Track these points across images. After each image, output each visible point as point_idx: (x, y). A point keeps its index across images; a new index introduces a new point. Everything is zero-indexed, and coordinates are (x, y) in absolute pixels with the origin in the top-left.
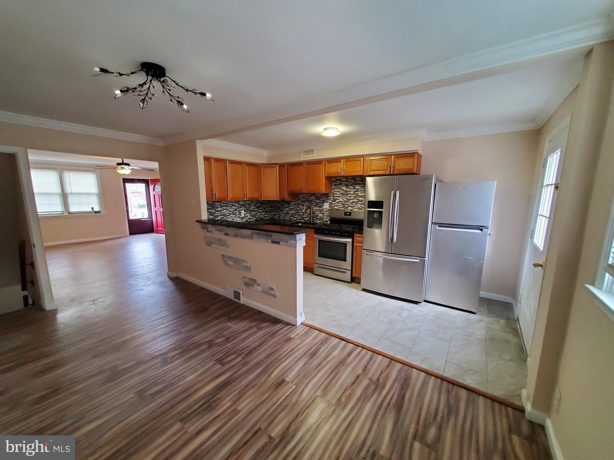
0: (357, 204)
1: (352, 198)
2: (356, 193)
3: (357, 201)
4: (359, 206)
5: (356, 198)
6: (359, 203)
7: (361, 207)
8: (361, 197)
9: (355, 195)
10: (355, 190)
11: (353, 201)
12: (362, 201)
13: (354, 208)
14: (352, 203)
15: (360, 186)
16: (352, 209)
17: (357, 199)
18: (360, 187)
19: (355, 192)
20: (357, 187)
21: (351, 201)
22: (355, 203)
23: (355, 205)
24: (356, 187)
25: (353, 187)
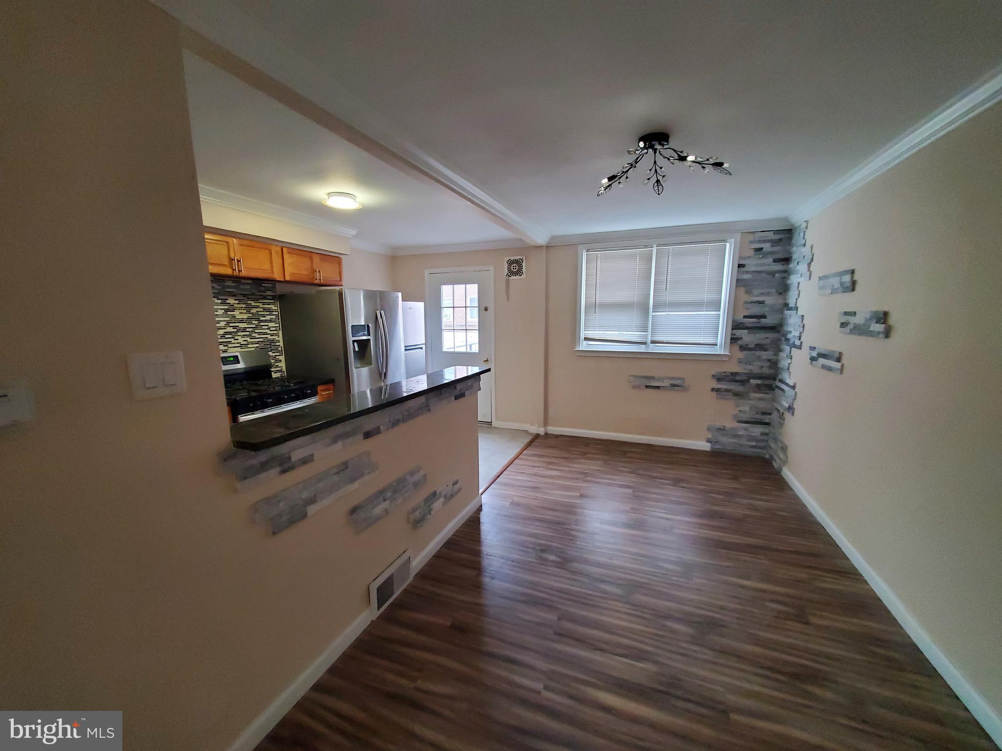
0: (236, 338)
1: (222, 324)
2: (229, 313)
3: (235, 330)
4: (241, 340)
5: (231, 325)
6: (239, 334)
7: (246, 343)
8: (241, 321)
9: (228, 319)
10: (226, 307)
11: (225, 331)
12: (244, 330)
13: (230, 346)
14: (223, 336)
15: (235, 298)
16: (226, 348)
17: (234, 327)
18: (237, 302)
19: (226, 311)
20: (231, 301)
21: (221, 332)
22: (230, 336)
23: (232, 340)
24: (227, 302)
25: (220, 301)
